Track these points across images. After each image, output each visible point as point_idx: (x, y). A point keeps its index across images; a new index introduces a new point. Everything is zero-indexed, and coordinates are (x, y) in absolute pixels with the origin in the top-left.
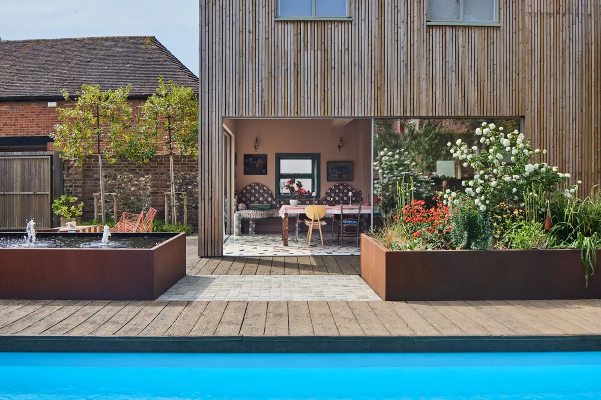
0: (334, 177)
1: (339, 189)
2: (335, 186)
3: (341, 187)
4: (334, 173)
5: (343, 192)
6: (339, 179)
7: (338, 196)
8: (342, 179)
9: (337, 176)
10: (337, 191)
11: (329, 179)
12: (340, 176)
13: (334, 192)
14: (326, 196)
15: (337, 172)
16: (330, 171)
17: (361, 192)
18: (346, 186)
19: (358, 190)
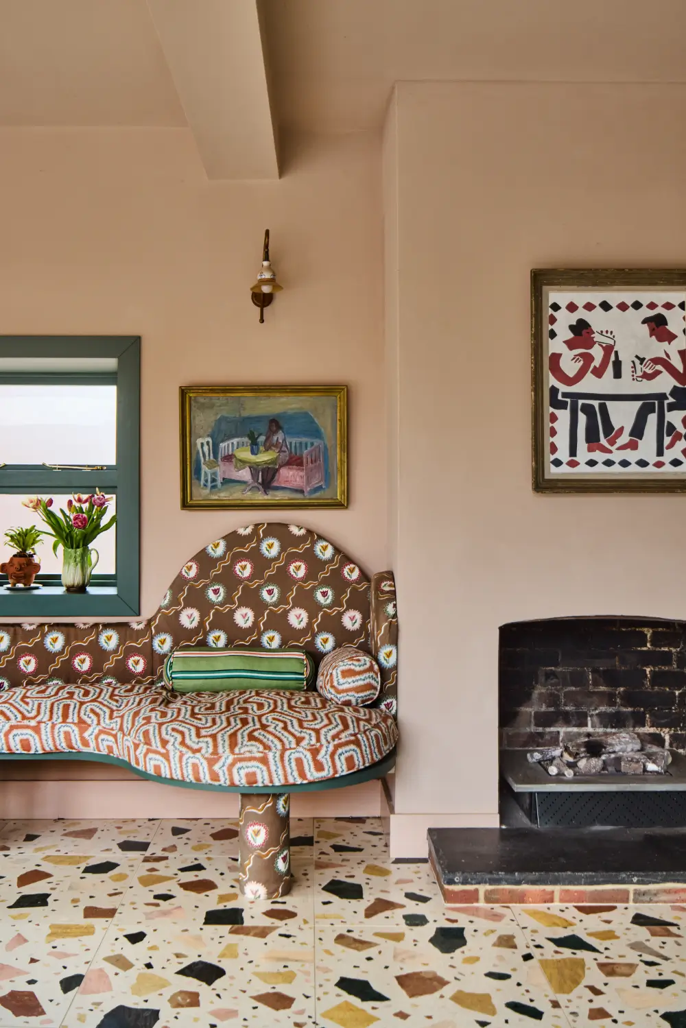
0: (227, 481)
1: (256, 557)
2: (233, 539)
3: (272, 547)
4: (229, 458)
5: (283, 579)
6: (260, 497)
7: (252, 600)
8: (279, 496)
9: (245, 474)
10: (244, 570)
11: (201, 493)
12: (266, 478)
13: (229, 579)
14: (174, 601)
15: (245, 454)
16: (202, 443)
17: (390, 576)
18: (302, 539)
19: (375, 568)
